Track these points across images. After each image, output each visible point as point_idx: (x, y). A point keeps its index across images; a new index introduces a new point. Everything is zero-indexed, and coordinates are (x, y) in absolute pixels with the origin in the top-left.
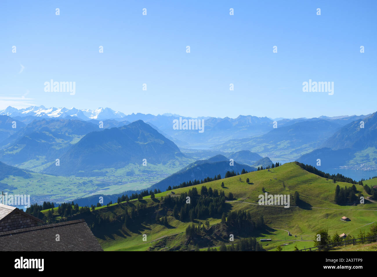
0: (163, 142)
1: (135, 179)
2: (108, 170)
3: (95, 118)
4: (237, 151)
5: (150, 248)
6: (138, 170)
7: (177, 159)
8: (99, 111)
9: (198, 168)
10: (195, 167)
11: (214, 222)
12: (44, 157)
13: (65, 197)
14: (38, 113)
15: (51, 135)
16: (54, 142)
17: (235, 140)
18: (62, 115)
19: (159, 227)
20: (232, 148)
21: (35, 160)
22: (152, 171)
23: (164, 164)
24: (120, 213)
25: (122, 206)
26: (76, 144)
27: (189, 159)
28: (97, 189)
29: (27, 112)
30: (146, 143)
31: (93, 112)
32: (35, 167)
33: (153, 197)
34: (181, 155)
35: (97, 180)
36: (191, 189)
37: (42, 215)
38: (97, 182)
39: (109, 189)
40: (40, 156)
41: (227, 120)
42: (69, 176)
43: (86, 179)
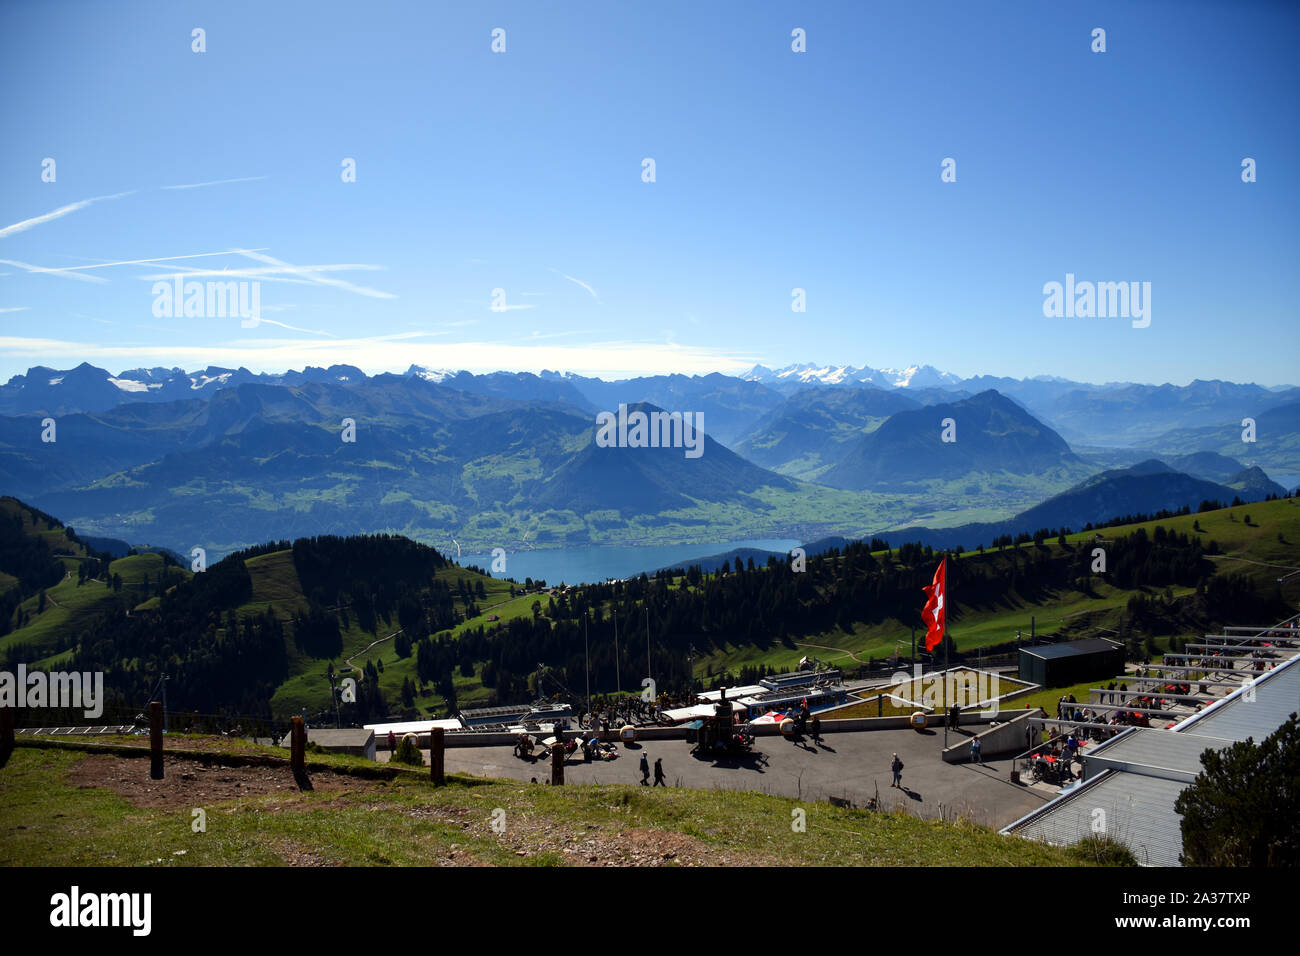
0: (1037, 432)
1: (981, 501)
2: (931, 482)
3: (905, 384)
4: (1190, 453)
5: (1062, 629)
6: (987, 484)
7: (1065, 466)
8: (912, 371)
9: (1110, 485)
10: (1103, 484)
11: (1181, 593)
12: (817, 455)
13: (856, 529)
14: (805, 376)
15: (828, 416)
16: (833, 430)
17: (1183, 430)
18: (846, 379)
19: (1073, 595)
20: (1178, 446)
21: (802, 460)
22: (1015, 488)
23: (1039, 474)
24: (1004, 565)
25: (1008, 555)
26: (872, 434)
27: (1089, 467)
28: (911, 517)
29: (787, 374)
30: (1003, 434)
31: (899, 374)
32: (802, 472)
33: (1062, 541)
34: (1073, 458)
35: (911, 501)
36: (1135, 531)
37: (873, 560)
38: (914, 505)
39: (932, 517)
40: (811, 454)
41: (1167, 389)
42: (861, 490)
43: (890, 497)
